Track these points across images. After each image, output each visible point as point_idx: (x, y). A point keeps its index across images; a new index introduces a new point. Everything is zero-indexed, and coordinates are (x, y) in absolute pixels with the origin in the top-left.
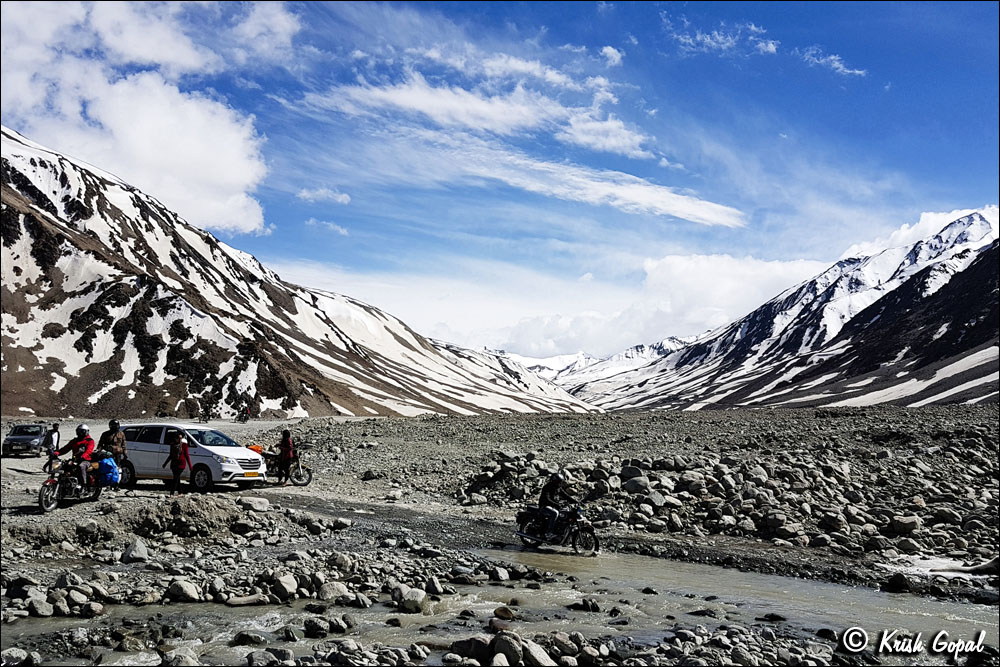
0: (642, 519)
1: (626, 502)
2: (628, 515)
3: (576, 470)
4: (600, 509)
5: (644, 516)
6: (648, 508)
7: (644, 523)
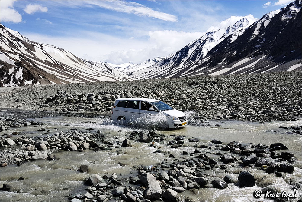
0: (88, 108)
1: (86, 104)
2: (85, 107)
3: (75, 95)
4: (77, 106)
5: (89, 107)
6: (91, 105)
7: (89, 109)
